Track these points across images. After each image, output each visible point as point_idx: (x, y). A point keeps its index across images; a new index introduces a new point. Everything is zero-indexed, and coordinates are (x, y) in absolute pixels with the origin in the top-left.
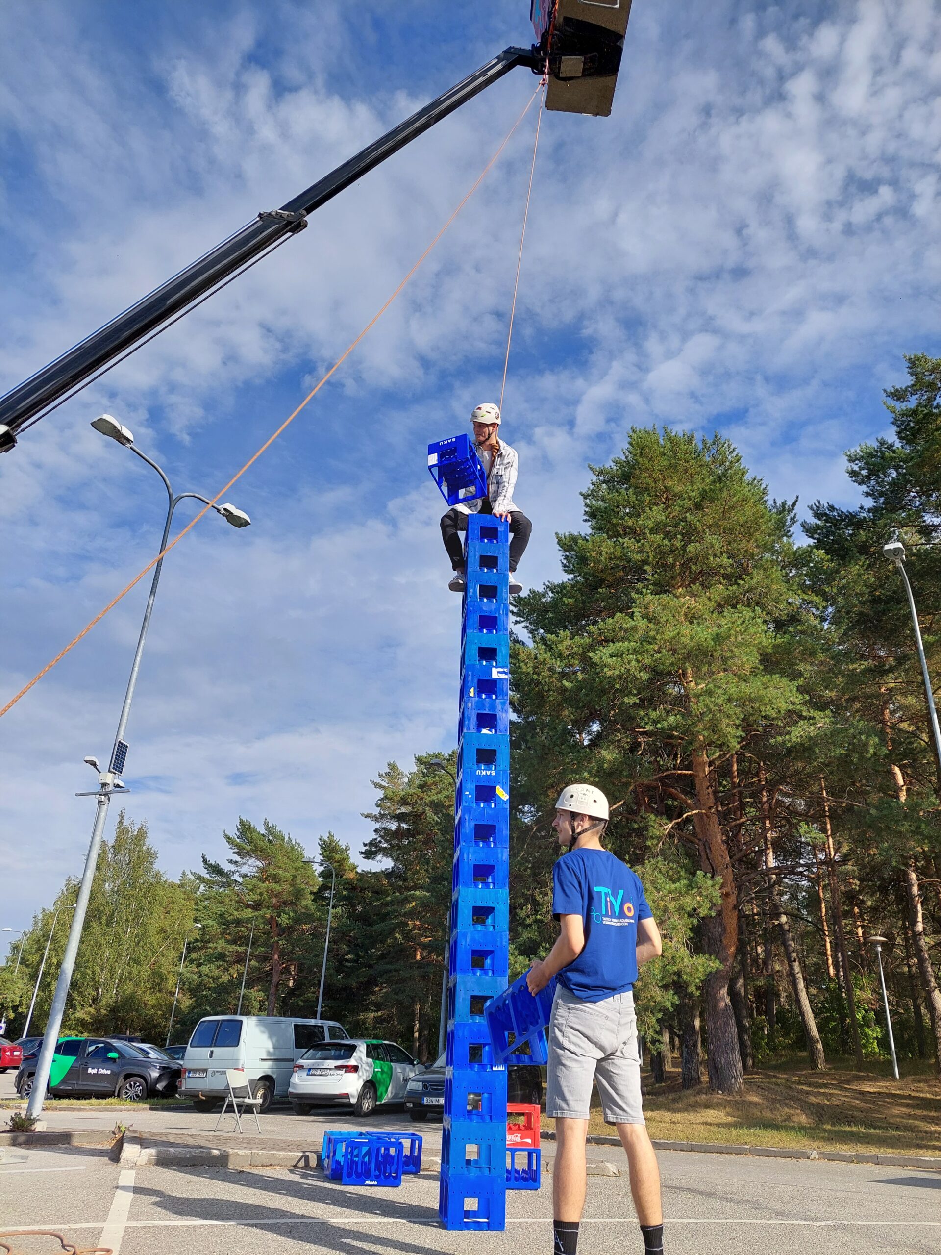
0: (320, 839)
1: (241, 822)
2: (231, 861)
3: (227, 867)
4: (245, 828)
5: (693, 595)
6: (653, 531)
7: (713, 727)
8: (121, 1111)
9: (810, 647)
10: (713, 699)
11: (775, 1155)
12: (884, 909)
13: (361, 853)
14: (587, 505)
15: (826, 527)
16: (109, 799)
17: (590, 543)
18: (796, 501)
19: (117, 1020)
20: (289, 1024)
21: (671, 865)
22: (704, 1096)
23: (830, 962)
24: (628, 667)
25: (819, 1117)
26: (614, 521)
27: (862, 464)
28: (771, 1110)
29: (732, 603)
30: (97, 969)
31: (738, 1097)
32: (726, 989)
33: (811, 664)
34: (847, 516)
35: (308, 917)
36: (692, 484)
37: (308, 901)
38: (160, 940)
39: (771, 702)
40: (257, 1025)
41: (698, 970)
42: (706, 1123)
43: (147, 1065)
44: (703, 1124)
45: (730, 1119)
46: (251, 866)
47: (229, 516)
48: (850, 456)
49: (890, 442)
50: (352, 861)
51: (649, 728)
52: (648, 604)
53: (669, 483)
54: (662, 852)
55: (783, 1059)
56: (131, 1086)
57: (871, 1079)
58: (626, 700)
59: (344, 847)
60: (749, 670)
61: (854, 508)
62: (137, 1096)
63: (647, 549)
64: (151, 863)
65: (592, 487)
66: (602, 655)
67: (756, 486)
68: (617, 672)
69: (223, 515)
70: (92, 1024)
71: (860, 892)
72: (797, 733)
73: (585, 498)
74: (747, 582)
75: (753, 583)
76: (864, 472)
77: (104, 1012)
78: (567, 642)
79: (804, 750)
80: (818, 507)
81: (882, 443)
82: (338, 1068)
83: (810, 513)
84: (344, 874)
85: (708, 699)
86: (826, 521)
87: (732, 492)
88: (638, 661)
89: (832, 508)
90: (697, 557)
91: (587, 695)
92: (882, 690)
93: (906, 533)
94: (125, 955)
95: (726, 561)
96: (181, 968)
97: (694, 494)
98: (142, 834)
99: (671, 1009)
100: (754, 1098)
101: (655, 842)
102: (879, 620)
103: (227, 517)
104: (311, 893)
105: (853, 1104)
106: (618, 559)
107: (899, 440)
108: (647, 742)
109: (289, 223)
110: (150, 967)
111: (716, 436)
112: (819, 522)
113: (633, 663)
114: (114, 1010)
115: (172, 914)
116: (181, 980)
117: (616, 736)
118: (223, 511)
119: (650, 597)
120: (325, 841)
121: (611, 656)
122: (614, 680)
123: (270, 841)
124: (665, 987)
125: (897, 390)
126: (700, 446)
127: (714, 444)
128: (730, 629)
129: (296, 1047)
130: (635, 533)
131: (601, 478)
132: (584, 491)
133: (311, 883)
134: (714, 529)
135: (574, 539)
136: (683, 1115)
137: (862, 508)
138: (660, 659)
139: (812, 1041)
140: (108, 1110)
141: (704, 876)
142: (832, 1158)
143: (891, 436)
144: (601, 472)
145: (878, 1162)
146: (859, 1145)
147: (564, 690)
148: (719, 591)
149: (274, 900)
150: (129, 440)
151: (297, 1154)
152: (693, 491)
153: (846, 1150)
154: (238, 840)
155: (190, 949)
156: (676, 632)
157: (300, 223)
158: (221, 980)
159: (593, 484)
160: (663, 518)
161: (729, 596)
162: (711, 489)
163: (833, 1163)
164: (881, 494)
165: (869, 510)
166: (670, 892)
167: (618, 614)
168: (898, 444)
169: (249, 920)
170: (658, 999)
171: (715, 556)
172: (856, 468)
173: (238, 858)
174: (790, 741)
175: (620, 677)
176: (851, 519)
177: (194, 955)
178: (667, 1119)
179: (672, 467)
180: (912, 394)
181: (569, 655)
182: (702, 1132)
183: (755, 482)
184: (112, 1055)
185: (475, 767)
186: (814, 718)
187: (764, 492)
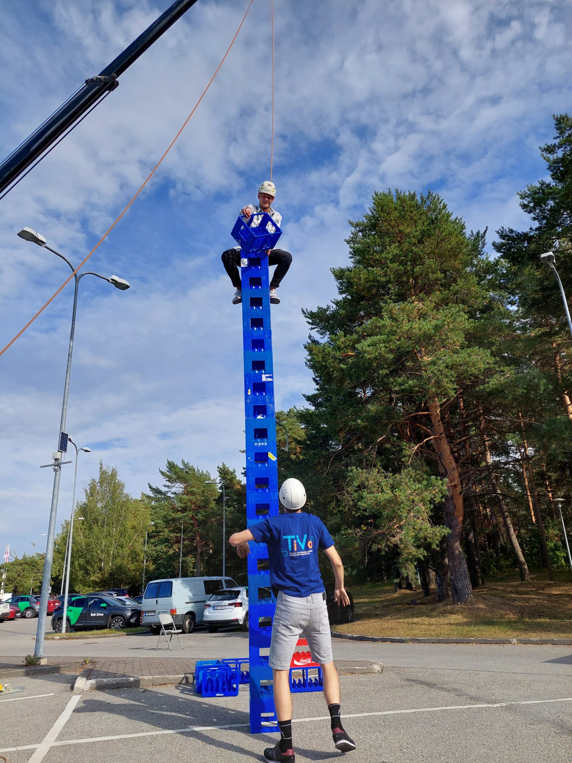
0: (218, 468)
1: (169, 462)
2: (165, 486)
3: (164, 489)
4: (171, 466)
5: (422, 300)
6: (392, 261)
7: (438, 383)
8: (110, 637)
9: (498, 325)
10: (436, 367)
11: (490, 643)
12: (563, 480)
13: (242, 473)
14: (351, 247)
15: (509, 244)
16: (60, 468)
17: (353, 273)
18: (486, 230)
19: (114, 579)
20: (200, 581)
21: (418, 472)
22: (449, 606)
23: (533, 514)
24: (380, 352)
25: (520, 614)
26: (367, 257)
27: (529, 199)
28: (490, 612)
29: (444, 302)
30: (99, 552)
31: (470, 606)
32: (459, 542)
33: (500, 336)
34: (522, 235)
35: (214, 514)
36: (416, 226)
37: (213, 505)
38: (133, 533)
39: (474, 365)
40: (182, 584)
41: (436, 535)
42: (450, 624)
43: (125, 609)
44: (447, 624)
45: (465, 620)
46: (178, 488)
47: (115, 283)
48: (521, 195)
49: (547, 183)
50: (238, 478)
51: (397, 388)
52: (392, 309)
53: (401, 228)
54: (412, 465)
55: (506, 574)
56: (116, 621)
57: (555, 585)
58: (381, 372)
59: (232, 471)
60: (459, 345)
61: (526, 230)
62: (120, 627)
63: (389, 273)
64: (122, 490)
65: (352, 236)
66: (364, 345)
67: (457, 223)
68: (373, 355)
69: (112, 283)
70: (101, 582)
71: (547, 471)
72: (493, 382)
73: (348, 243)
74: (454, 287)
75: (457, 288)
76: (531, 205)
77: (106, 576)
78: (343, 339)
79: (498, 392)
80: (503, 231)
81: (543, 184)
82: (230, 605)
83: (497, 236)
84: (234, 487)
85: (433, 368)
86: (508, 240)
87: (441, 230)
88: (386, 347)
89: (511, 231)
90: (421, 274)
91: (355, 372)
92: (554, 345)
93: (564, 242)
94: (114, 543)
95: (440, 275)
96: (146, 548)
97: (417, 233)
98: (114, 474)
99: (423, 559)
100: (481, 606)
101: (407, 458)
102: (546, 302)
103: (114, 284)
104: (214, 500)
105: (543, 604)
106: (371, 281)
107: (553, 181)
108: (397, 397)
109: (106, 84)
110: (129, 548)
111: (429, 193)
112: (503, 241)
113: (383, 349)
114: (111, 574)
115: (138, 517)
116: (147, 555)
117: (380, 394)
118: (111, 281)
119: (392, 305)
120: (221, 468)
121: (369, 346)
122: (372, 361)
123: (187, 472)
124: (418, 547)
125: (549, 146)
126: (420, 201)
127: (429, 198)
128: (444, 321)
129: (206, 594)
130: (380, 263)
131: (357, 229)
132: (347, 238)
133: (213, 494)
134: (432, 255)
135: (342, 271)
136: (436, 619)
137: (531, 229)
138: (400, 344)
139: (521, 564)
140: (102, 637)
141: (436, 479)
142: (525, 642)
143: (548, 179)
144: (357, 225)
145: (554, 643)
146: (543, 632)
147: (342, 370)
148: (437, 296)
149: (193, 506)
150: (43, 242)
151: (181, 676)
152: (417, 231)
153: (534, 636)
154: (168, 473)
155: (150, 537)
156: (409, 326)
157: (113, 83)
158: (169, 553)
159: (352, 233)
160: (398, 251)
161: (443, 298)
162: (427, 229)
163: (526, 645)
164: (544, 218)
165: (536, 230)
166: (415, 490)
167: (374, 318)
168: (553, 184)
169: (179, 519)
170: (415, 553)
171: (433, 273)
172: (526, 202)
173: (169, 484)
174: (488, 387)
175: (376, 358)
176: (524, 237)
177: (152, 540)
178: (427, 623)
179: (402, 217)
180: (559, 148)
181: (345, 347)
182: (446, 630)
183: (457, 221)
184: (102, 605)
185: (254, 440)
186: (503, 371)
187: (463, 227)
